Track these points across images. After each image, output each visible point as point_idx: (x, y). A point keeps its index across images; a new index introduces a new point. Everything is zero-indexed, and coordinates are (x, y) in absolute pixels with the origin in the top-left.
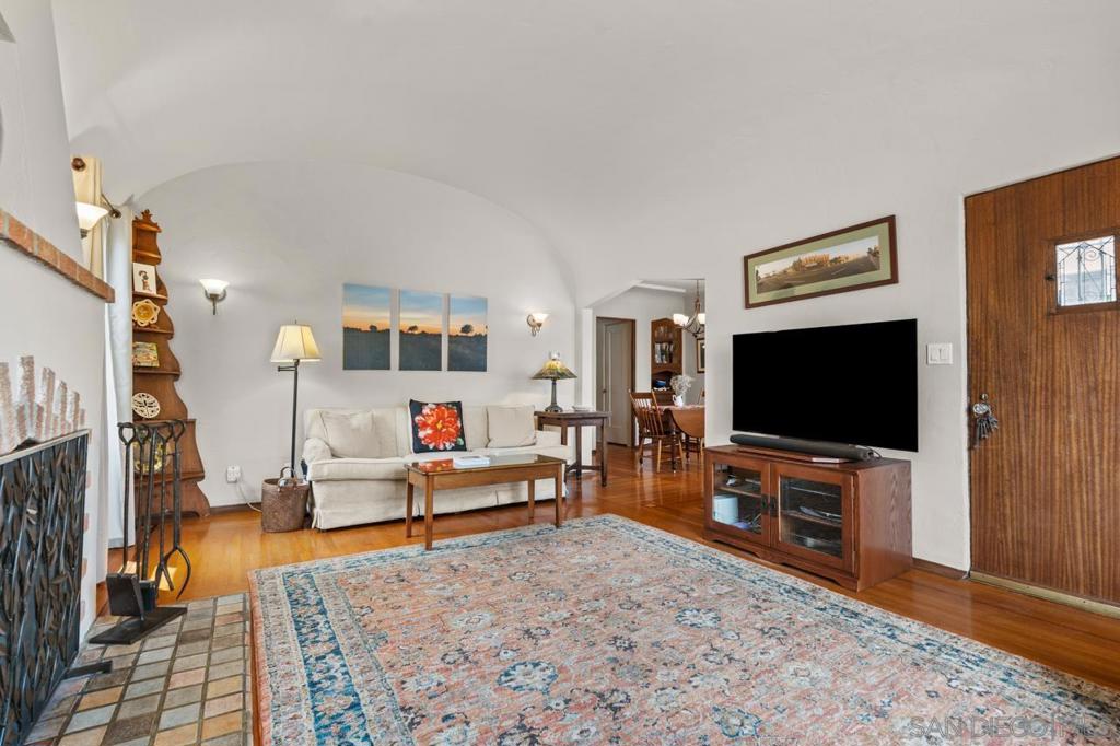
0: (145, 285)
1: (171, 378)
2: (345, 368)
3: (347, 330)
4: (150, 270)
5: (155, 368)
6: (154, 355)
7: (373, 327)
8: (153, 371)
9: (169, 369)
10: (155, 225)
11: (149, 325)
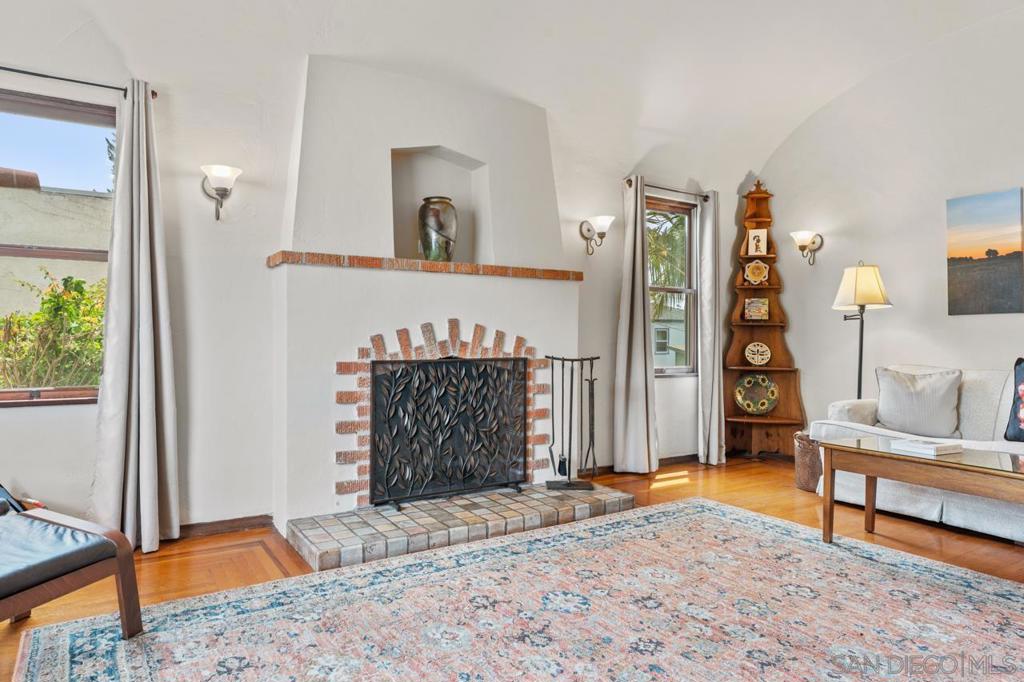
0: (757, 247)
1: (778, 329)
2: (950, 314)
3: (952, 261)
4: (762, 233)
5: (765, 321)
6: (765, 309)
7: (991, 253)
8: (762, 324)
9: (777, 321)
10: (766, 192)
11: (761, 282)
